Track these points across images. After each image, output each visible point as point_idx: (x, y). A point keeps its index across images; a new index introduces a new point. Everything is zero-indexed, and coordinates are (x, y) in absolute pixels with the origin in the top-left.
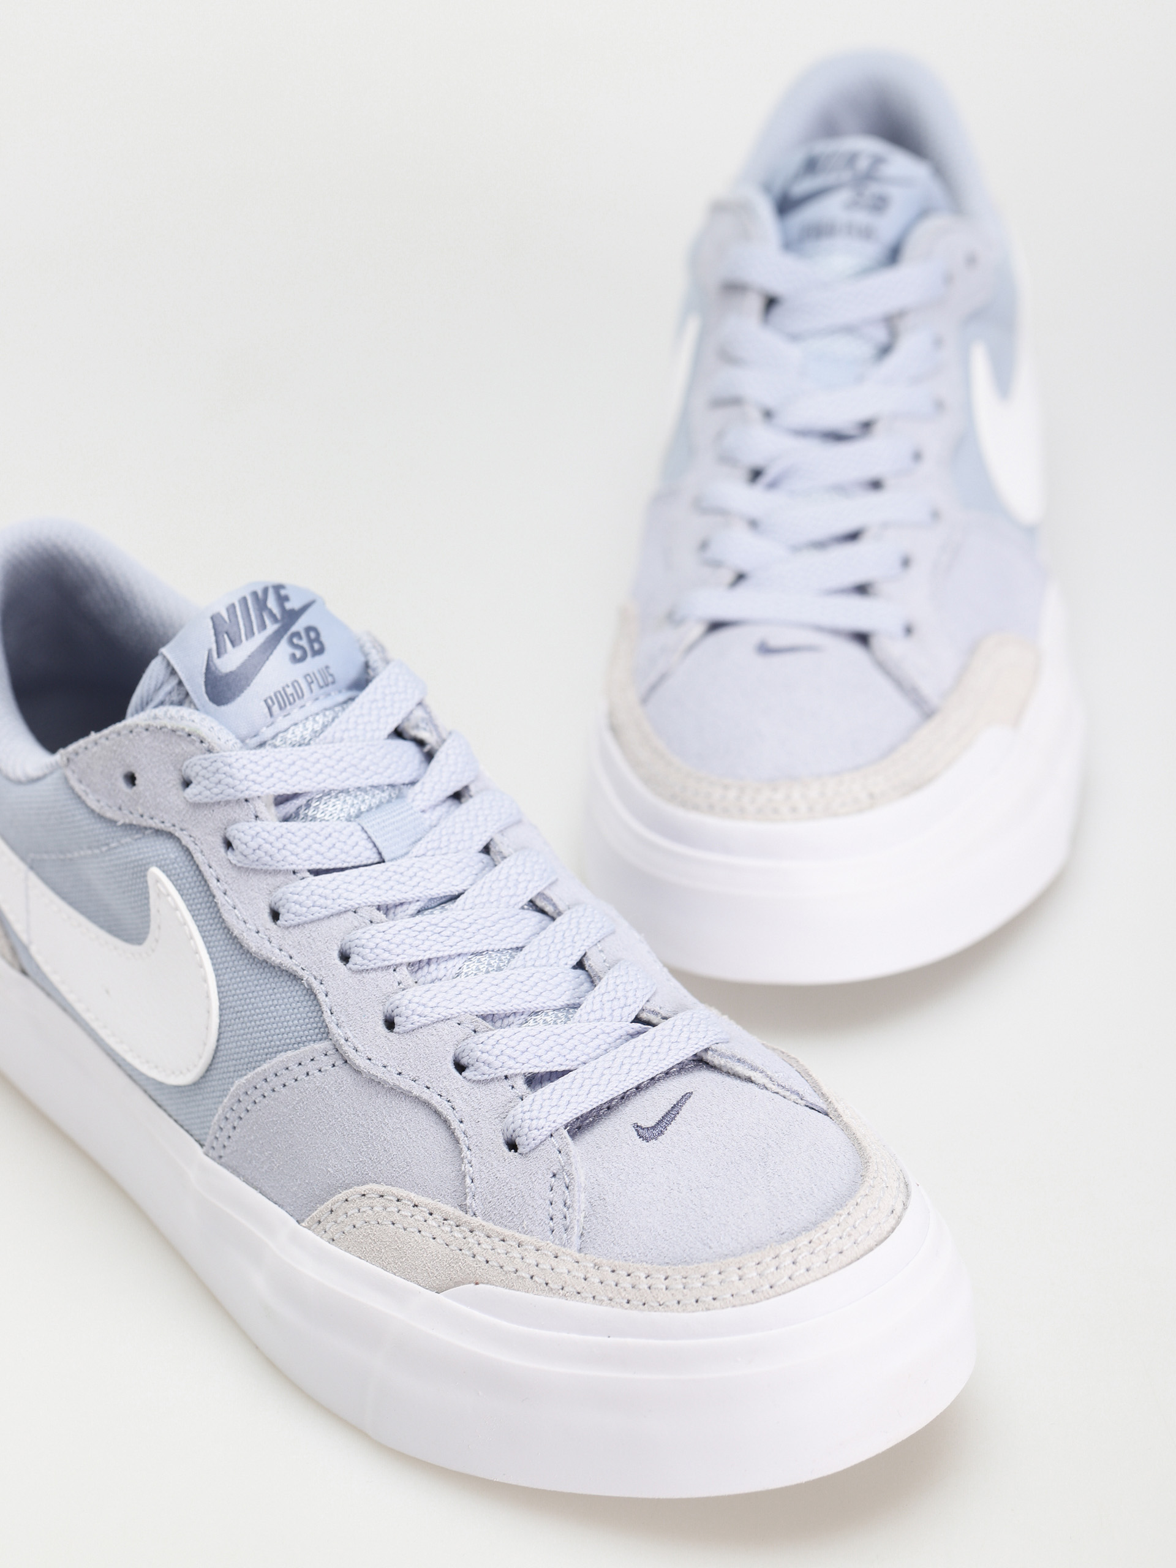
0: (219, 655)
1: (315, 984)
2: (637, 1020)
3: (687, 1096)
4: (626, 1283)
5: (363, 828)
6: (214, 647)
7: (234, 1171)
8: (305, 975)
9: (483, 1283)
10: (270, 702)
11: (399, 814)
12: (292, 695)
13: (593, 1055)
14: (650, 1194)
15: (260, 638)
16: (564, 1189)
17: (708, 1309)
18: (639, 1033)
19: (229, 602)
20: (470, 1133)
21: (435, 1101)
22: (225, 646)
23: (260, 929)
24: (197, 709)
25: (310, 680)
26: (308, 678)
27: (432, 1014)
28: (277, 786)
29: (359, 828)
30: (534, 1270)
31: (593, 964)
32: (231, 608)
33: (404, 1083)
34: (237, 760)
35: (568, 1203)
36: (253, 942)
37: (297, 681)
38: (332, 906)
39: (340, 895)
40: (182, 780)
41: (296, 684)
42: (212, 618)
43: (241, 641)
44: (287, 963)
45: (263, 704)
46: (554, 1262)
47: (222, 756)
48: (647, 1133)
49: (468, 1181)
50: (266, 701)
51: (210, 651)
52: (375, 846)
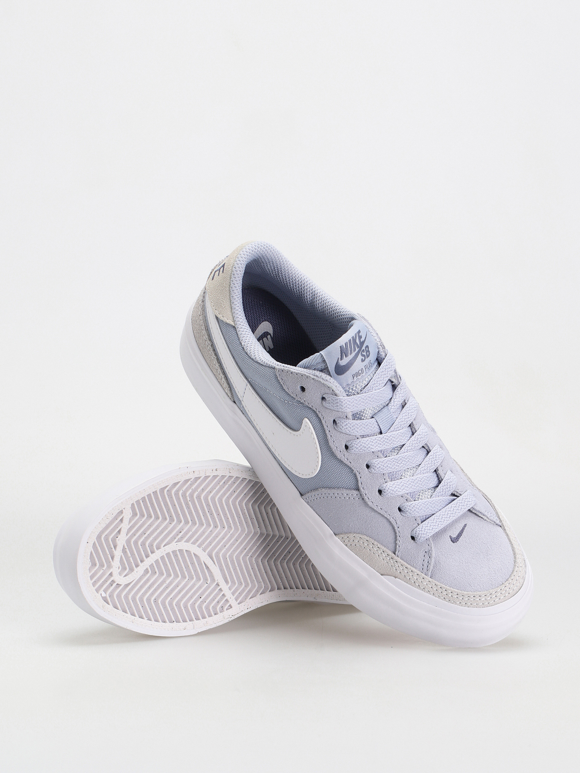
0: (341, 360)
1: (358, 474)
2: (453, 495)
3: (465, 525)
4: (445, 593)
5: (377, 421)
6: (340, 357)
7: (312, 507)
8: (355, 470)
9: (398, 578)
10: (354, 375)
11: (387, 415)
12: (360, 373)
13: (439, 509)
14: (454, 563)
15: (353, 354)
16: (429, 557)
17: (469, 607)
18: (454, 500)
19: (346, 342)
20: (401, 532)
21: (391, 520)
22: (343, 356)
23: (341, 451)
24: (331, 377)
25: (366, 367)
26: (365, 367)
27: (395, 494)
28: (355, 409)
29: (375, 421)
30: (416, 581)
31: (440, 473)
32: (346, 344)
33: (382, 512)
34: (344, 400)
35: (429, 562)
36: (339, 455)
37: (362, 368)
38: (367, 450)
39: (369, 447)
40: (322, 397)
41: (362, 369)
42: (340, 347)
43: (348, 355)
44: (349, 464)
45: (352, 376)
46: (423, 580)
47: (340, 398)
48: (454, 540)
49: (398, 546)
50: (353, 375)
51: (338, 358)
52: (380, 427)
